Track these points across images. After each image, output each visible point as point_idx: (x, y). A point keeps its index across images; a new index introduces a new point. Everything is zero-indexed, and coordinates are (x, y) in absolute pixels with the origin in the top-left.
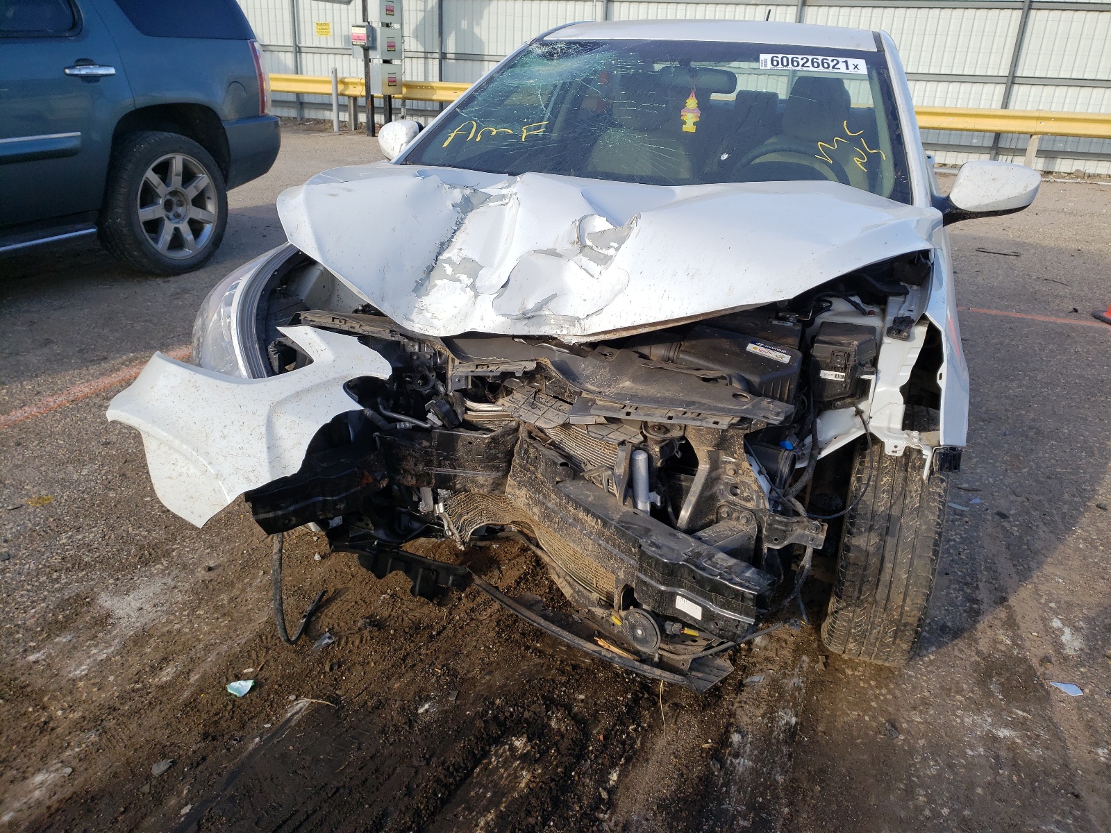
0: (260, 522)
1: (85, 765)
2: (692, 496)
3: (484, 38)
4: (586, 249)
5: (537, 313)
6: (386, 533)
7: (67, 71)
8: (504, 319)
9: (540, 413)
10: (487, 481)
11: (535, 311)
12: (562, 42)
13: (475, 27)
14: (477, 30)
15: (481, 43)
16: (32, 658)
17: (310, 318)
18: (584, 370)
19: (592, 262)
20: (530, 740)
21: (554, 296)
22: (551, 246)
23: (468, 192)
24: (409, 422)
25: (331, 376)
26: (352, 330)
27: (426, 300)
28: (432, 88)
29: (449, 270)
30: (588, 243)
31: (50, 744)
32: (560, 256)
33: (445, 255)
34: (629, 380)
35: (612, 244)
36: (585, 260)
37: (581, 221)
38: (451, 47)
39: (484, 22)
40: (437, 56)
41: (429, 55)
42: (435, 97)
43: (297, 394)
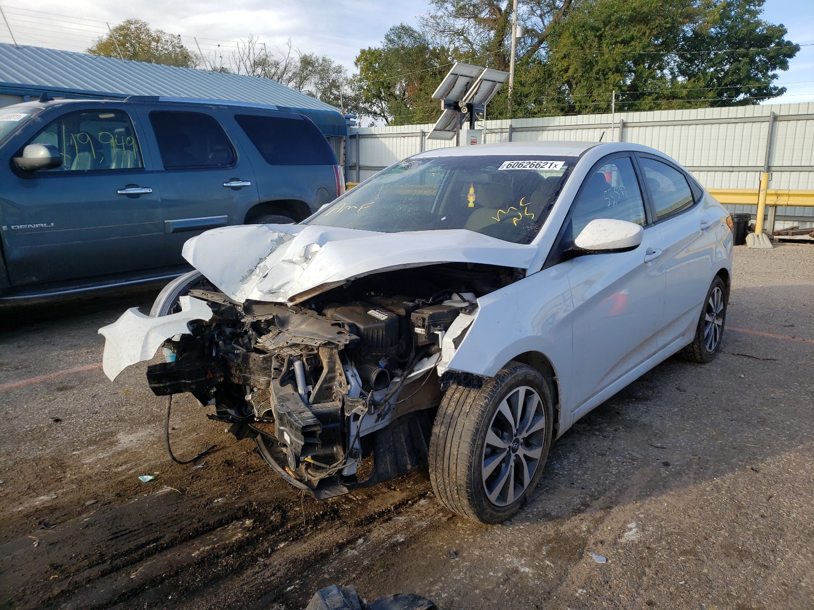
0: (151, 388)
1: (63, 496)
2: (317, 385)
4: (308, 260)
5: (278, 291)
6: (236, 413)
7: (225, 184)
8: (260, 293)
11: (276, 290)
16: (74, 453)
20: (254, 522)
21: (288, 282)
22: (290, 258)
23: (282, 234)
29: (257, 271)
30: (310, 257)
31: (56, 486)
32: (294, 263)
33: (260, 265)
37: (307, 247)
43: (164, 324)
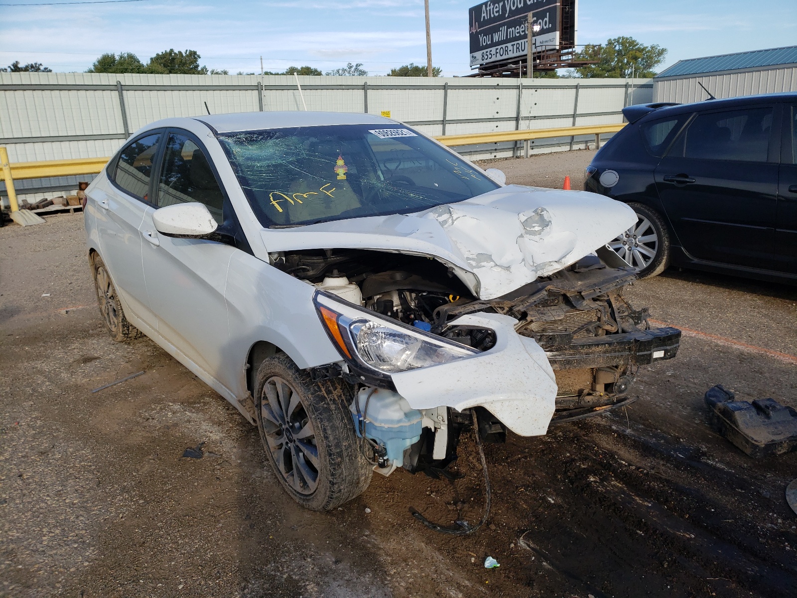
11: (534, 265)
19: (532, 236)
36: (528, 236)
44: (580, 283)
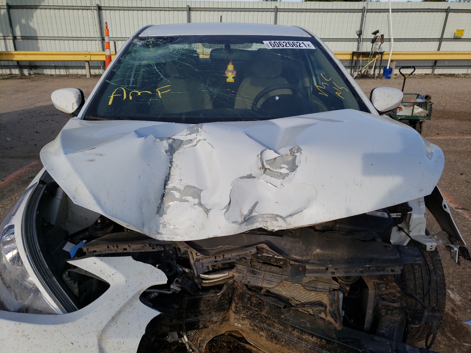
2: (369, 310)
3: (36, 27)
4: (267, 171)
5: (251, 216)
8: (234, 225)
9: (261, 277)
10: (218, 319)
11: (249, 215)
12: (151, 38)
13: (30, 22)
14: (31, 24)
15: (35, 31)
17: (91, 249)
18: (285, 245)
19: (273, 178)
21: (257, 203)
22: (248, 173)
23: (171, 141)
24: (157, 292)
25: (130, 296)
26: (125, 251)
27: (166, 218)
28: (12, 54)
29: (177, 195)
30: (267, 166)
32: (255, 177)
33: (170, 185)
34: (318, 248)
35: (282, 166)
36: (268, 177)
37: (261, 153)
38: (18, 33)
39: (35, 19)
40: (11, 38)
41: (6, 38)
42: (14, 59)
43: (113, 318)
44: (318, 251)
